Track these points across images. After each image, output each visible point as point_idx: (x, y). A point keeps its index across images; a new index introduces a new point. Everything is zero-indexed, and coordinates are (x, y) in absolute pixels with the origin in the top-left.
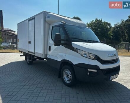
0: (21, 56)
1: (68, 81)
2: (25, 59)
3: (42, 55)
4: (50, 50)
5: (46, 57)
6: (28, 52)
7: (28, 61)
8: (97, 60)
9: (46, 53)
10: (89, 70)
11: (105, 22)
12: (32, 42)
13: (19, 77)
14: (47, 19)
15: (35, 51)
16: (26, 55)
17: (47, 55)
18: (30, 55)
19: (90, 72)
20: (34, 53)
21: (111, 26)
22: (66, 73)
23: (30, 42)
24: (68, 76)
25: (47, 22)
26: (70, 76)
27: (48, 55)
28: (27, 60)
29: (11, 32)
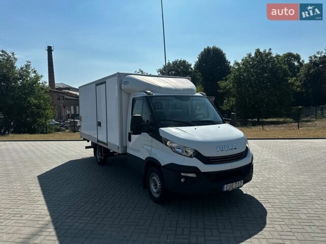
0: (87, 148)
1: (157, 193)
2: (93, 153)
3: (118, 148)
4: (130, 140)
5: (125, 152)
6: (98, 141)
7: (98, 158)
8: (195, 157)
9: (124, 145)
10: (182, 174)
11: (278, 56)
12: (104, 124)
13: (80, 188)
14: (123, 86)
15: (108, 141)
16: (94, 146)
17: (126, 147)
18: (101, 146)
19: (186, 178)
20: (107, 144)
21: (301, 61)
22: (154, 180)
23: (99, 124)
24: (156, 185)
25: (124, 91)
26: (159, 185)
27: (128, 149)
28: (98, 156)
29: (71, 92)
